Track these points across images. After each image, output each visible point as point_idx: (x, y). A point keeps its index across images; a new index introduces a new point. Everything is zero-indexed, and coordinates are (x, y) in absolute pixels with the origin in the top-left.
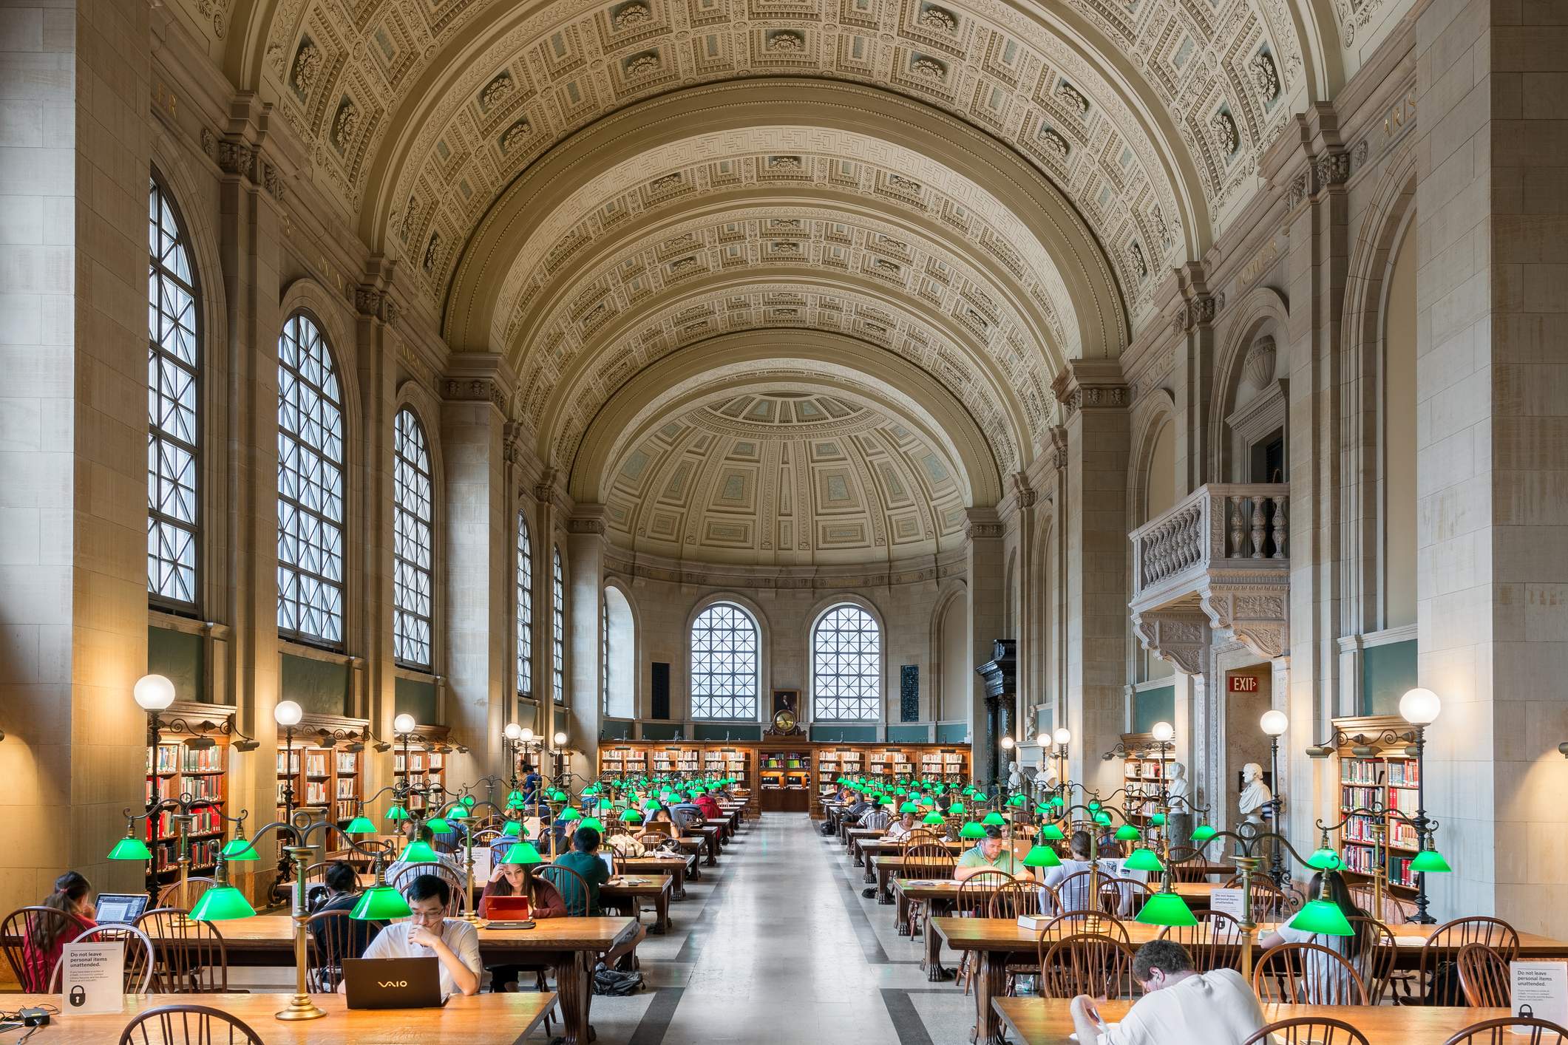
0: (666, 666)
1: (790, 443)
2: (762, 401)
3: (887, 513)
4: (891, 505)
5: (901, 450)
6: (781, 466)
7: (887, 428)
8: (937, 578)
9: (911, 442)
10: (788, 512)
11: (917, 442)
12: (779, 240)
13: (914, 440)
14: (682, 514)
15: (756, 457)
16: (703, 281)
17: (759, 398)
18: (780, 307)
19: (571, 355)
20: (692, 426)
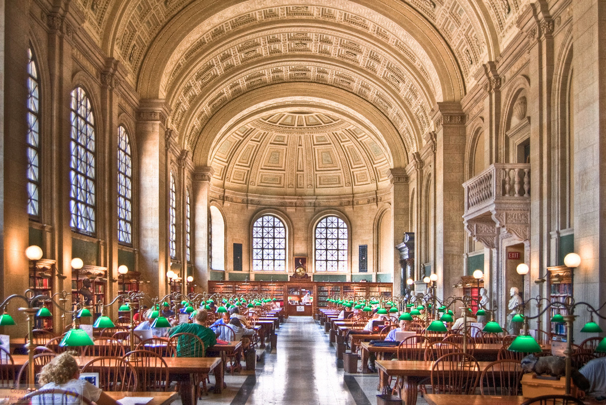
0: (241, 245)
1: (303, 136)
2: (289, 116)
3: (352, 170)
4: (354, 166)
5: (359, 140)
6: (298, 147)
7: (351, 129)
8: (377, 202)
9: (363, 136)
10: (302, 169)
11: (366, 136)
12: (297, 42)
13: (365, 135)
14: (248, 171)
15: (286, 143)
16: (260, 60)
17: (287, 114)
18: (297, 72)
19: (194, 96)
20: (254, 128)
